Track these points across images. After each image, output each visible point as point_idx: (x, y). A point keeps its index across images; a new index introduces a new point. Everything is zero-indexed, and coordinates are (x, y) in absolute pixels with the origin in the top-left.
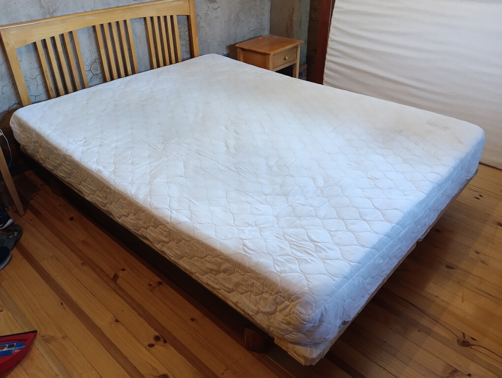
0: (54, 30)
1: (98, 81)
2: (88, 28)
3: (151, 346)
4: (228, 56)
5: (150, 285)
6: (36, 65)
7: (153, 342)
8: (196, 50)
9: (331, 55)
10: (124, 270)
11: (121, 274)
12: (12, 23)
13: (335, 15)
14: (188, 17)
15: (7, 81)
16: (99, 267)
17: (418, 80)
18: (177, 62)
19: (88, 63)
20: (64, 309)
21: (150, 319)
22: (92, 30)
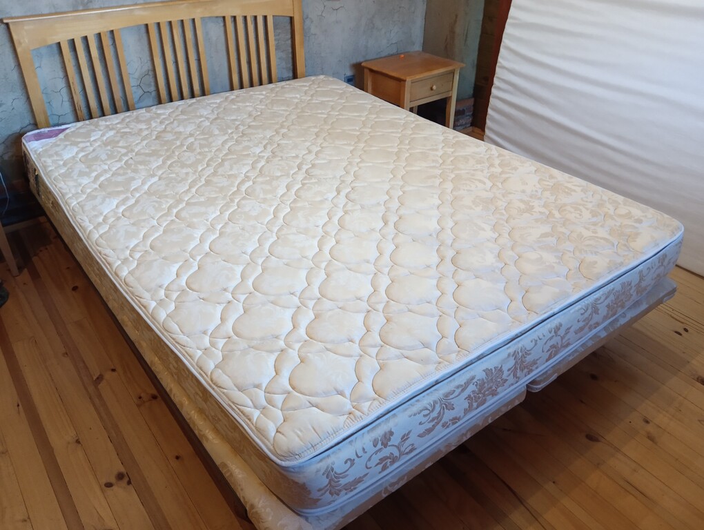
1: (150, 101)
2: (138, 27)
3: (109, 485)
5: (140, 398)
6: (61, 74)
7: (113, 480)
10: (113, 370)
11: (108, 375)
12: (28, 14)
14: (291, 19)
15: (19, 93)
16: (84, 362)
19: (137, 75)
20: (19, 413)
21: (121, 448)
22: (143, 30)
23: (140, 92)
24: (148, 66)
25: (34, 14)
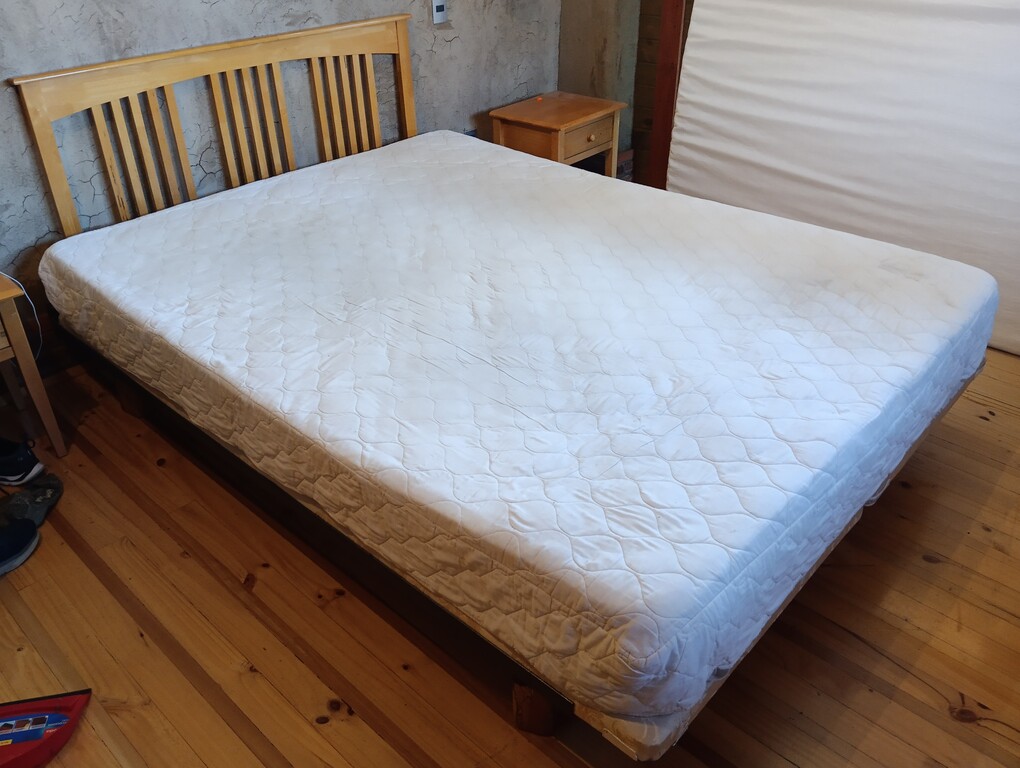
0: (127, 84)
1: (214, 186)
2: (195, 80)
3: (323, 720)
4: (474, 134)
5: (320, 597)
6: (92, 155)
7: (326, 712)
8: (410, 125)
9: (682, 131)
10: (266, 566)
11: (260, 574)
12: (45, 70)
13: (691, 52)
14: (395, 57)
15: (33, 187)
16: (217, 561)
17: (860, 180)
18: (372, 146)
19: (195, 150)
20: (147, 645)
21: (320, 667)
22: (202, 84)
23: (200, 174)
24: (210, 135)
25: (52, 69)
